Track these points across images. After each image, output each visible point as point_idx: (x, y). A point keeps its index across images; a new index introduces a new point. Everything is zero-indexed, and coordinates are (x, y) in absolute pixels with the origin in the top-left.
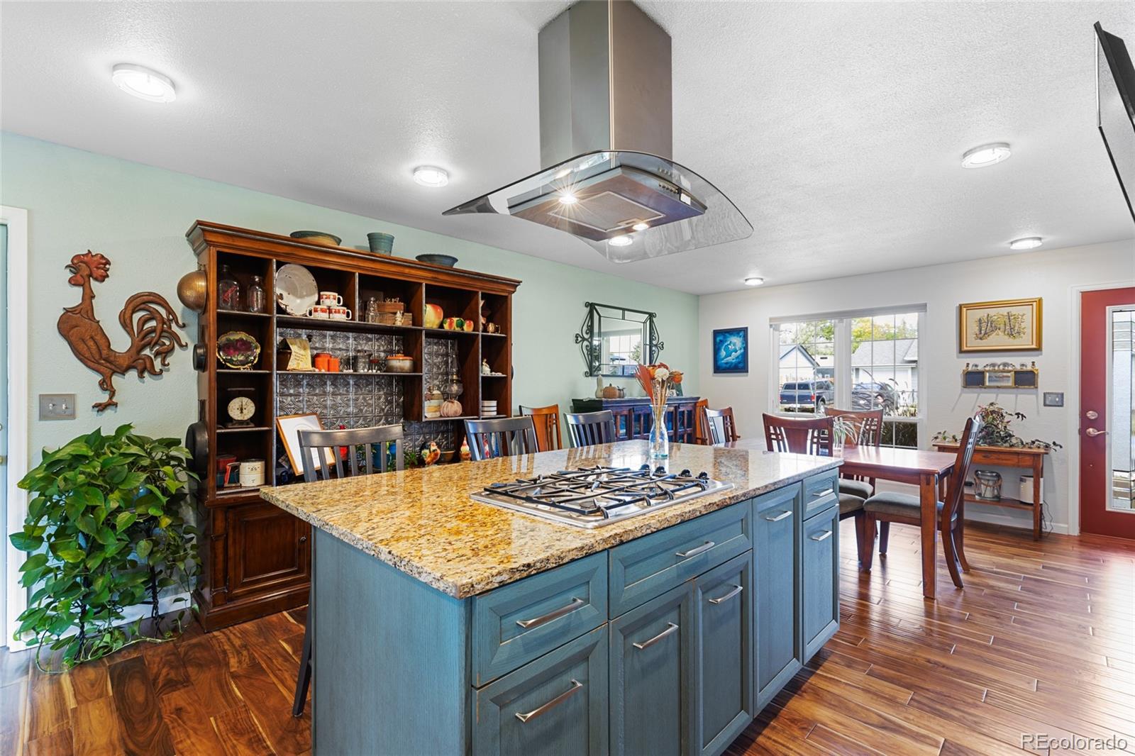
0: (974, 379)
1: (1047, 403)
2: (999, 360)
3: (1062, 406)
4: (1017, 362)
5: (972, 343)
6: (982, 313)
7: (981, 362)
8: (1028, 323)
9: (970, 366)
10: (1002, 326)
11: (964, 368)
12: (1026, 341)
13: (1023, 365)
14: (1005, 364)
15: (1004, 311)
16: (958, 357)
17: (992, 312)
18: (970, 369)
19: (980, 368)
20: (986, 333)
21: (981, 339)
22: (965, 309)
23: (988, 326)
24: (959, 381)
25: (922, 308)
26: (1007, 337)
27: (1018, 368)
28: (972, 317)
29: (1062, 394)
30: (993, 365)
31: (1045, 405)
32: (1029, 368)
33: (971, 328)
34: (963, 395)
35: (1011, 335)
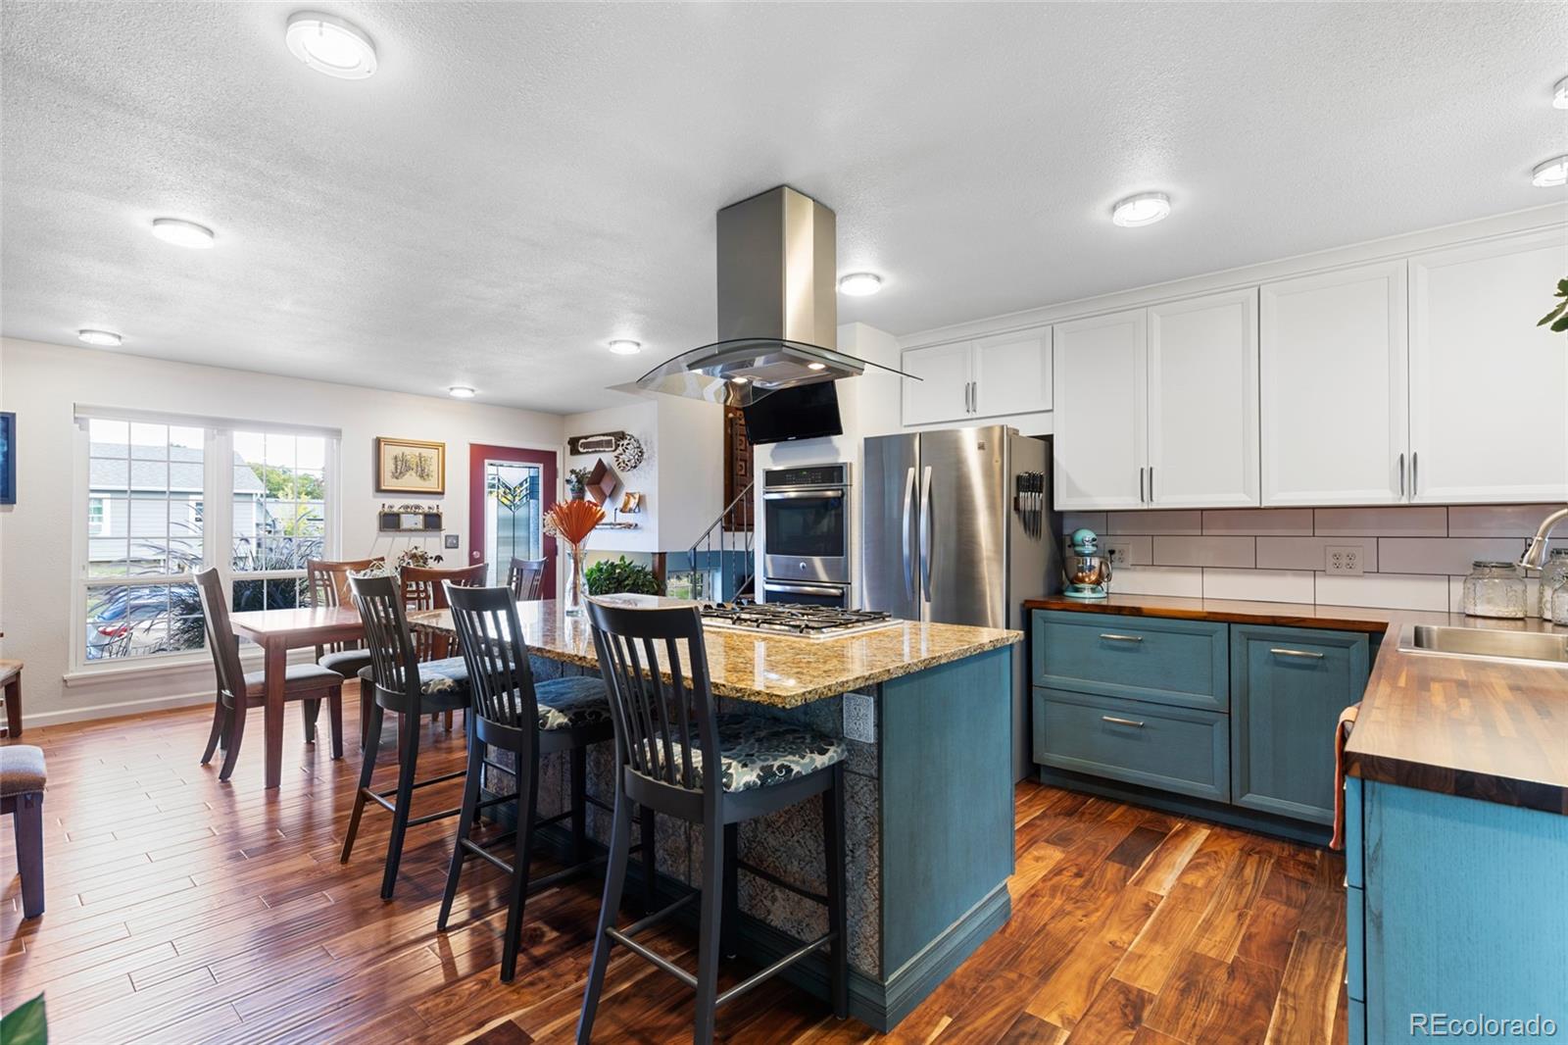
0: (390, 522)
1: (448, 545)
2: (412, 501)
3: (457, 547)
4: (426, 504)
5: (389, 483)
6: (398, 451)
7: (397, 503)
8: (433, 468)
9: (386, 507)
10: (414, 467)
11: (380, 509)
12: (432, 485)
13: (430, 508)
14: (417, 507)
15: (417, 451)
16: (374, 497)
17: (407, 450)
18: (386, 510)
19: (395, 510)
20: (401, 473)
21: (397, 478)
22: (383, 444)
23: (402, 467)
24: (375, 523)
25: (337, 433)
26: (418, 478)
27: (426, 510)
28: (389, 453)
29: (458, 537)
30: (407, 507)
31: (447, 547)
32: (435, 511)
33: (388, 466)
34: (380, 540)
35: (421, 477)
